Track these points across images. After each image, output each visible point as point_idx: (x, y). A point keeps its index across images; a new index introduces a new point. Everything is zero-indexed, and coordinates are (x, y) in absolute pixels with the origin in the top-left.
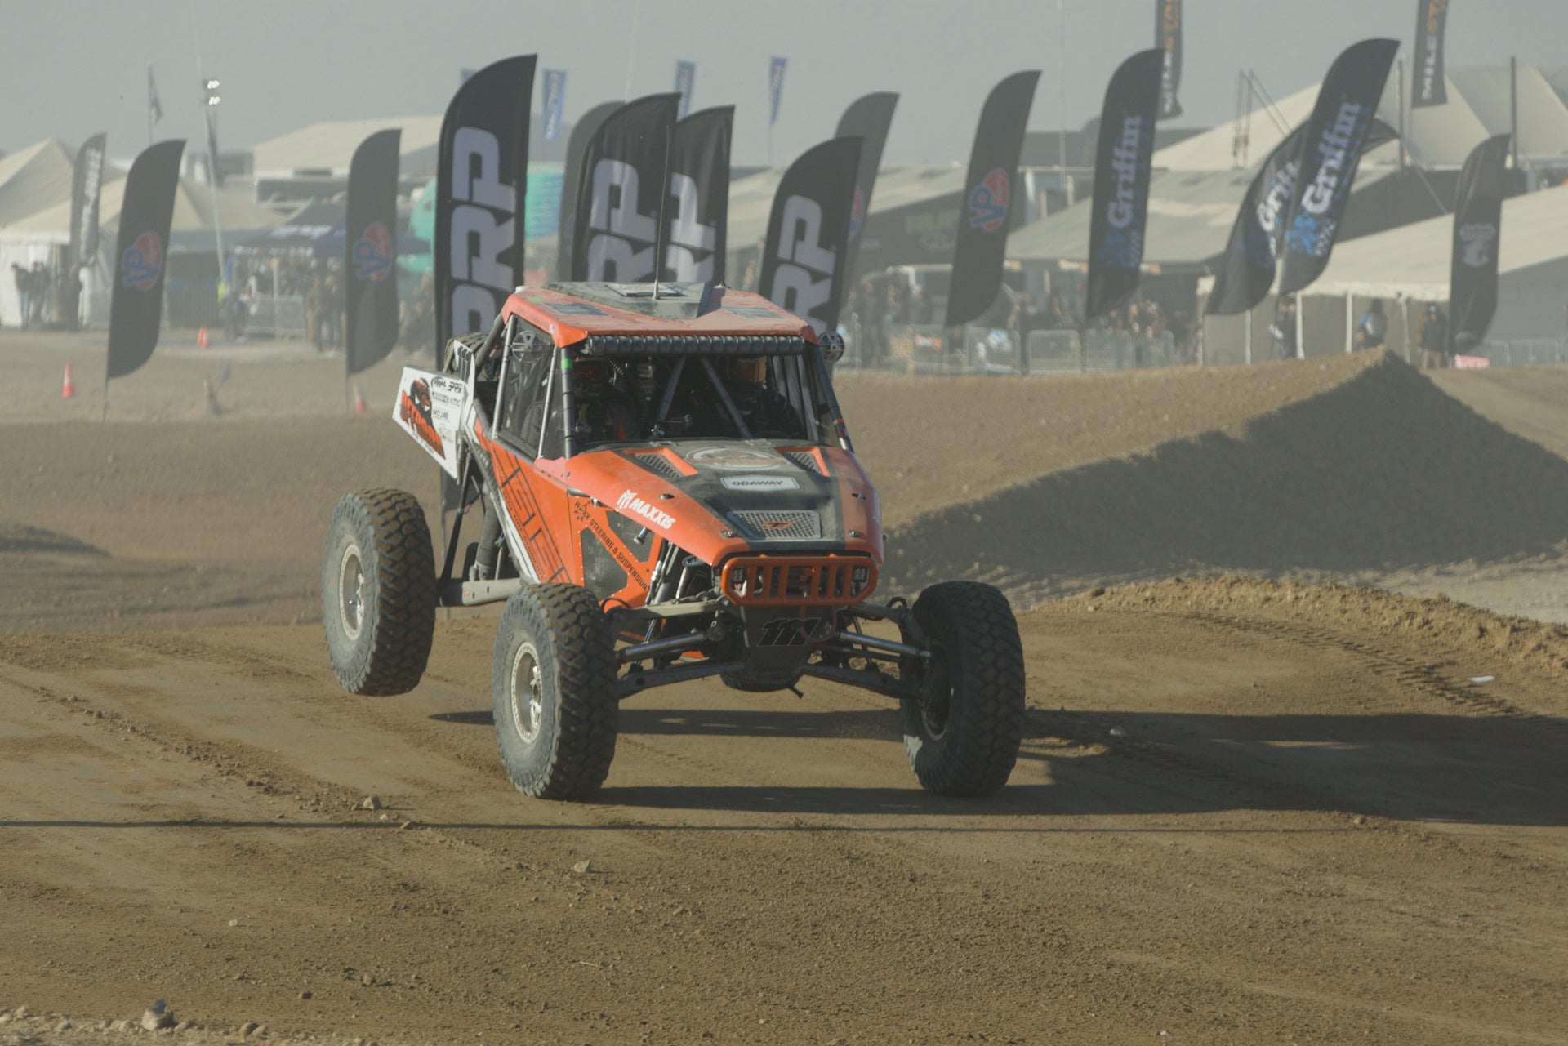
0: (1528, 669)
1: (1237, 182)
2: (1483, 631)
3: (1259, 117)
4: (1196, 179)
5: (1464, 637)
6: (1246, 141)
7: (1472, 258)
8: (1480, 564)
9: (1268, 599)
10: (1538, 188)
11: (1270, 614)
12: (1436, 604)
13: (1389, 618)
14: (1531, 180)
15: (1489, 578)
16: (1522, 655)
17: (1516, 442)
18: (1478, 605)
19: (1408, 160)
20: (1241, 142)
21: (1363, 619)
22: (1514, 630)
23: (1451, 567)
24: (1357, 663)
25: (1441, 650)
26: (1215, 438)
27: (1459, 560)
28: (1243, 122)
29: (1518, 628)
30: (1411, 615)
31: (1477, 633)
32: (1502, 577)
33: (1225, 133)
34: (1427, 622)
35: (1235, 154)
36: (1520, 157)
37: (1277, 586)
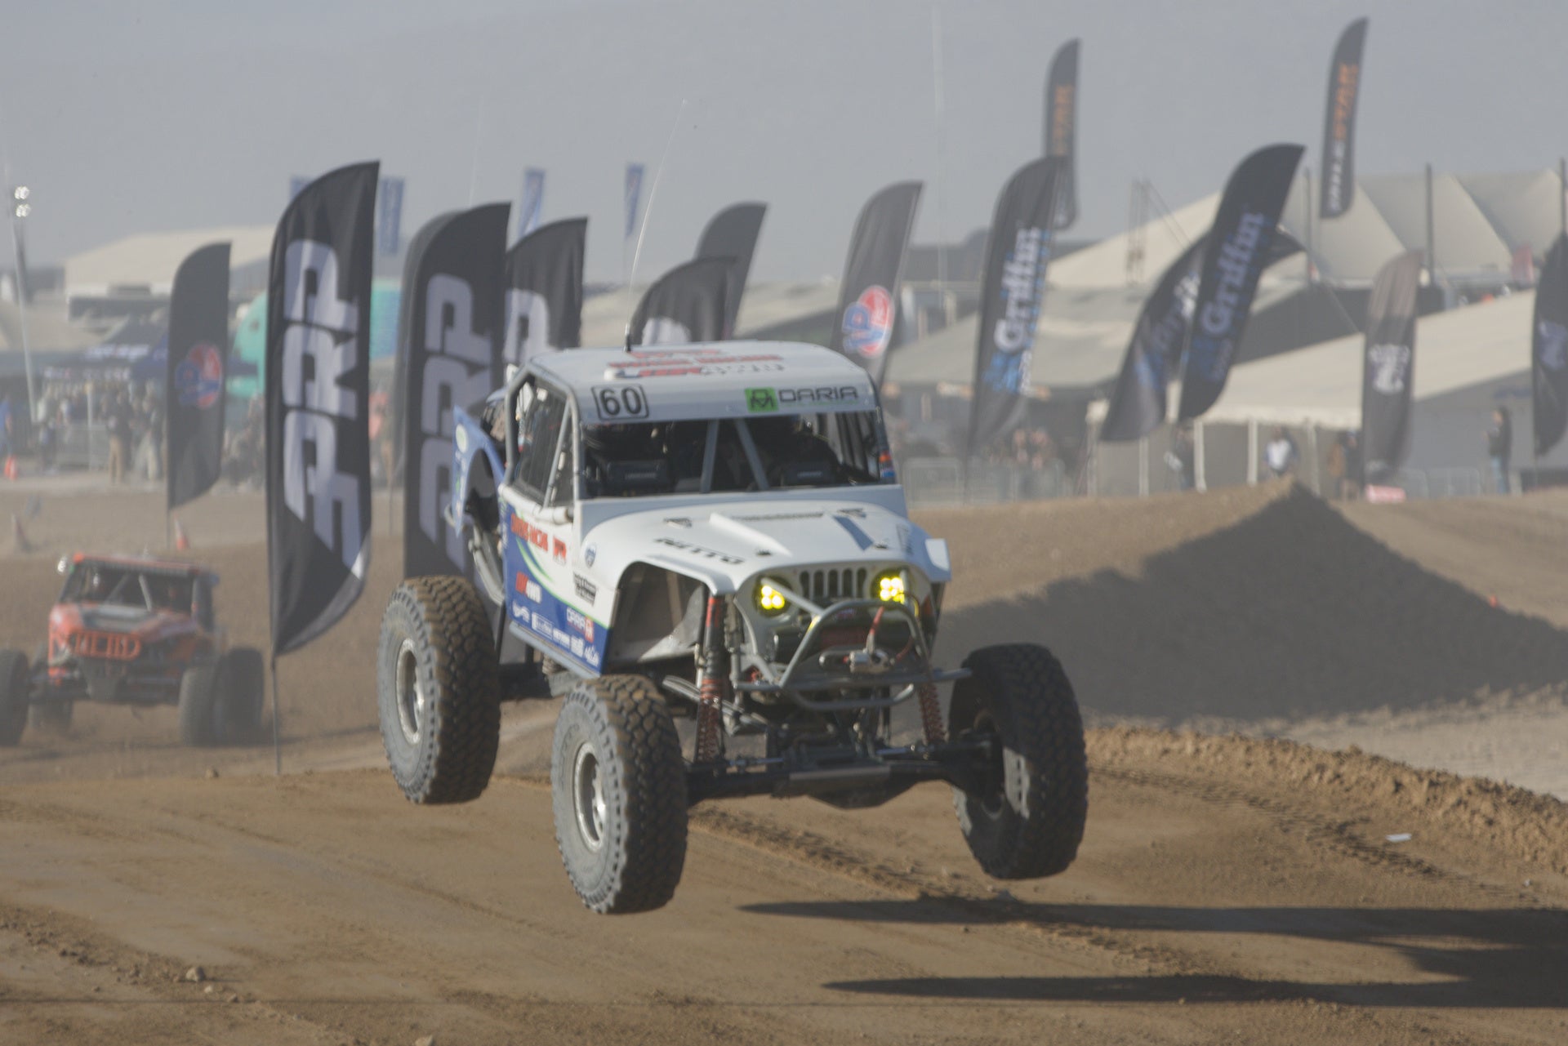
0: (1447, 827)
1: (1131, 299)
2: (1398, 786)
3: (1155, 229)
4: (1086, 297)
5: (1379, 792)
6: (1141, 255)
7: (1383, 382)
8: (1396, 711)
9: (1166, 752)
10: (1456, 306)
11: (1169, 767)
12: (1349, 756)
13: (1297, 773)
14: (1449, 296)
15: (1405, 727)
16: (1440, 813)
17: (1435, 583)
18: (1393, 757)
19: (1316, 276)
20: (1136, 256)
21: (1269, 772)
22: (1432, 784)
23: (1365, 716)
24: (1263, 820)
25: (1353, 806)
26: (1109, 577)
28: (1138, 234)
29: (1437, 782)
30: (1321, 768)
31: (1391, 788)
32: (1420, 726)
33: (1117, 247)
34: (1338, 776)
35: (1129, 268)
36: (1437, 272)
37: (1176, 737)
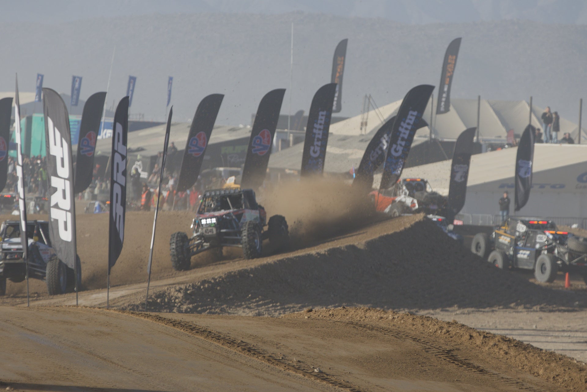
0: (490, 354)
1: (364, 140)
2: (471, 337)
3: (372, 113)
4: (344, 139)
5: (463, 339)
6: (366, 124)
7: (458, 179)
8: (459, 307)
9: (382, 318)
10: (486, 151)
11: (382, 324)
12: (453, 324)
13: (432, 329)
14: (484, 147)
16: (487, 348)
19: (433, 136)
20: (364, 124)
21: (421, 328)
22: (484, 337)
23: (448, 308)
24: (418, 347)
25: (453, 344)
27: (451, 305)
28: (366, 114)
30: (441, 328)
32: (469, 313)
33: (357, 120)
34: (448, 332)
35: (361, 129)
36: (480, 137)
37: (385, 312)
